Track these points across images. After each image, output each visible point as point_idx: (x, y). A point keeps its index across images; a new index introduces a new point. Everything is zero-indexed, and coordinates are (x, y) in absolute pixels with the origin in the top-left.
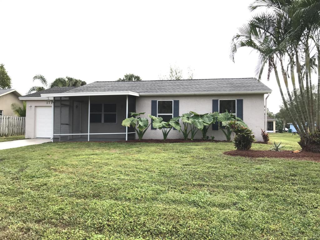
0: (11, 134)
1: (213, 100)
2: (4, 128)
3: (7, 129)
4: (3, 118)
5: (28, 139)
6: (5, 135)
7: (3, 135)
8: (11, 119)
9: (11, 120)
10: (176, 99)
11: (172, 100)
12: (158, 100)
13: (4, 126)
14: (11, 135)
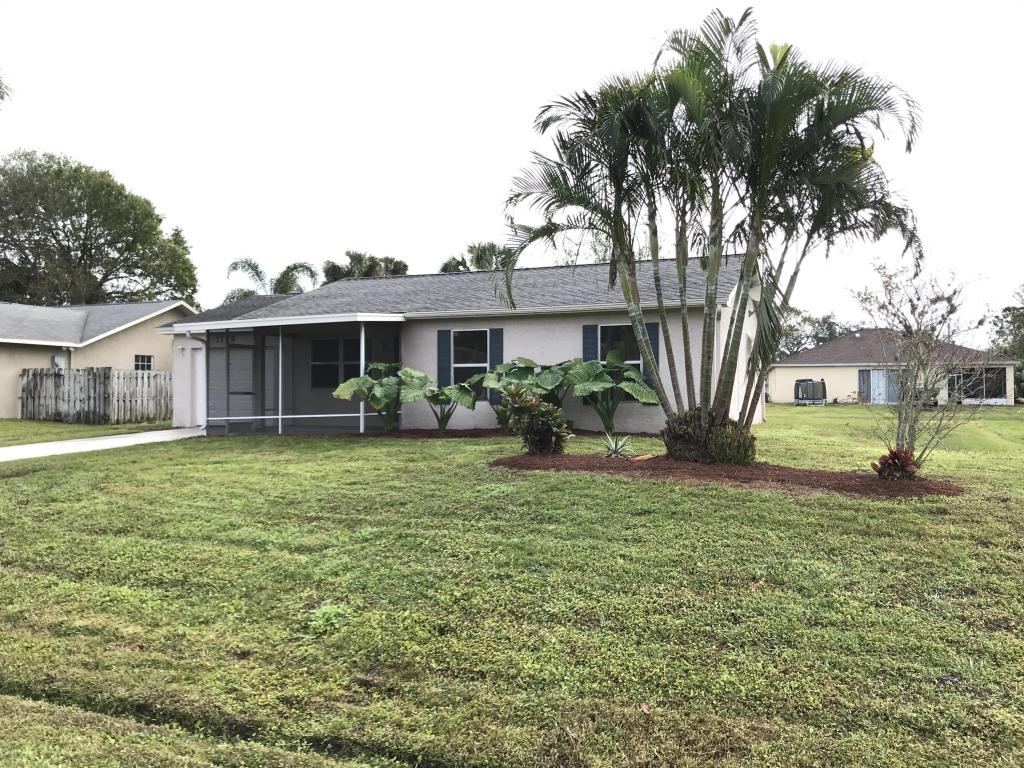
0: (162, 416)
1: (584, 326)
2: (145, 402)
3: (152, 403)
4: (143, 378)
5: (177, 428)
6: (148, 419)
7: (142, 418)
8: (163, 377)
9: (163, 382)
10: (496, 326)
11: (486, 328)
12: (455, 329)
13: (145, 395)
14: (164, 419)
